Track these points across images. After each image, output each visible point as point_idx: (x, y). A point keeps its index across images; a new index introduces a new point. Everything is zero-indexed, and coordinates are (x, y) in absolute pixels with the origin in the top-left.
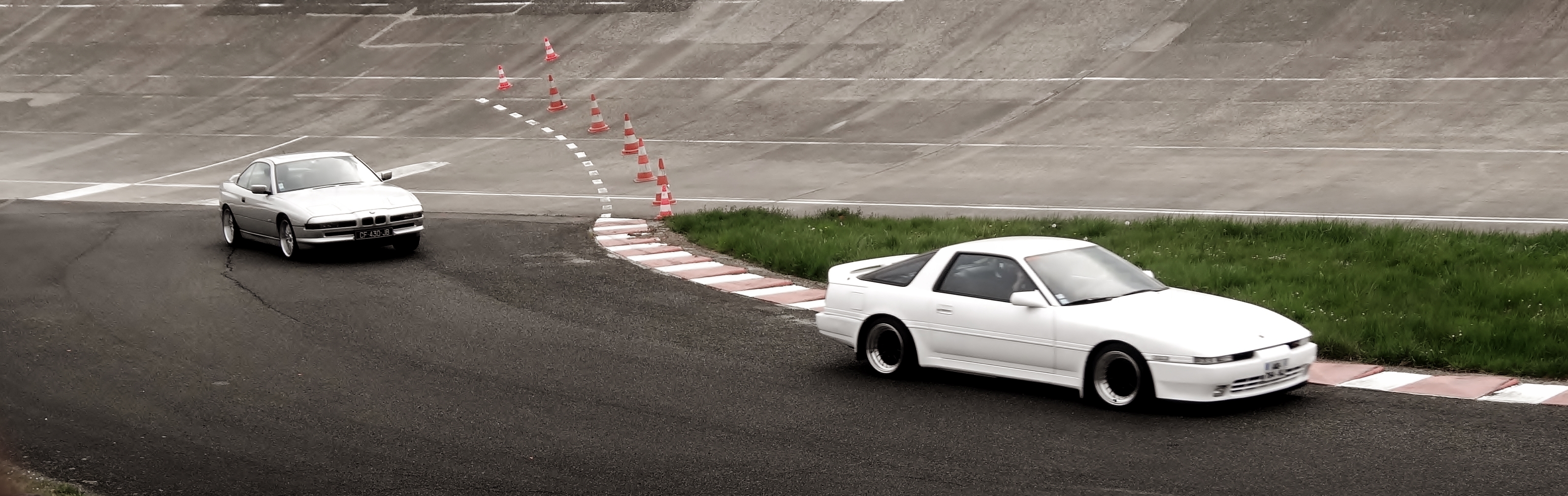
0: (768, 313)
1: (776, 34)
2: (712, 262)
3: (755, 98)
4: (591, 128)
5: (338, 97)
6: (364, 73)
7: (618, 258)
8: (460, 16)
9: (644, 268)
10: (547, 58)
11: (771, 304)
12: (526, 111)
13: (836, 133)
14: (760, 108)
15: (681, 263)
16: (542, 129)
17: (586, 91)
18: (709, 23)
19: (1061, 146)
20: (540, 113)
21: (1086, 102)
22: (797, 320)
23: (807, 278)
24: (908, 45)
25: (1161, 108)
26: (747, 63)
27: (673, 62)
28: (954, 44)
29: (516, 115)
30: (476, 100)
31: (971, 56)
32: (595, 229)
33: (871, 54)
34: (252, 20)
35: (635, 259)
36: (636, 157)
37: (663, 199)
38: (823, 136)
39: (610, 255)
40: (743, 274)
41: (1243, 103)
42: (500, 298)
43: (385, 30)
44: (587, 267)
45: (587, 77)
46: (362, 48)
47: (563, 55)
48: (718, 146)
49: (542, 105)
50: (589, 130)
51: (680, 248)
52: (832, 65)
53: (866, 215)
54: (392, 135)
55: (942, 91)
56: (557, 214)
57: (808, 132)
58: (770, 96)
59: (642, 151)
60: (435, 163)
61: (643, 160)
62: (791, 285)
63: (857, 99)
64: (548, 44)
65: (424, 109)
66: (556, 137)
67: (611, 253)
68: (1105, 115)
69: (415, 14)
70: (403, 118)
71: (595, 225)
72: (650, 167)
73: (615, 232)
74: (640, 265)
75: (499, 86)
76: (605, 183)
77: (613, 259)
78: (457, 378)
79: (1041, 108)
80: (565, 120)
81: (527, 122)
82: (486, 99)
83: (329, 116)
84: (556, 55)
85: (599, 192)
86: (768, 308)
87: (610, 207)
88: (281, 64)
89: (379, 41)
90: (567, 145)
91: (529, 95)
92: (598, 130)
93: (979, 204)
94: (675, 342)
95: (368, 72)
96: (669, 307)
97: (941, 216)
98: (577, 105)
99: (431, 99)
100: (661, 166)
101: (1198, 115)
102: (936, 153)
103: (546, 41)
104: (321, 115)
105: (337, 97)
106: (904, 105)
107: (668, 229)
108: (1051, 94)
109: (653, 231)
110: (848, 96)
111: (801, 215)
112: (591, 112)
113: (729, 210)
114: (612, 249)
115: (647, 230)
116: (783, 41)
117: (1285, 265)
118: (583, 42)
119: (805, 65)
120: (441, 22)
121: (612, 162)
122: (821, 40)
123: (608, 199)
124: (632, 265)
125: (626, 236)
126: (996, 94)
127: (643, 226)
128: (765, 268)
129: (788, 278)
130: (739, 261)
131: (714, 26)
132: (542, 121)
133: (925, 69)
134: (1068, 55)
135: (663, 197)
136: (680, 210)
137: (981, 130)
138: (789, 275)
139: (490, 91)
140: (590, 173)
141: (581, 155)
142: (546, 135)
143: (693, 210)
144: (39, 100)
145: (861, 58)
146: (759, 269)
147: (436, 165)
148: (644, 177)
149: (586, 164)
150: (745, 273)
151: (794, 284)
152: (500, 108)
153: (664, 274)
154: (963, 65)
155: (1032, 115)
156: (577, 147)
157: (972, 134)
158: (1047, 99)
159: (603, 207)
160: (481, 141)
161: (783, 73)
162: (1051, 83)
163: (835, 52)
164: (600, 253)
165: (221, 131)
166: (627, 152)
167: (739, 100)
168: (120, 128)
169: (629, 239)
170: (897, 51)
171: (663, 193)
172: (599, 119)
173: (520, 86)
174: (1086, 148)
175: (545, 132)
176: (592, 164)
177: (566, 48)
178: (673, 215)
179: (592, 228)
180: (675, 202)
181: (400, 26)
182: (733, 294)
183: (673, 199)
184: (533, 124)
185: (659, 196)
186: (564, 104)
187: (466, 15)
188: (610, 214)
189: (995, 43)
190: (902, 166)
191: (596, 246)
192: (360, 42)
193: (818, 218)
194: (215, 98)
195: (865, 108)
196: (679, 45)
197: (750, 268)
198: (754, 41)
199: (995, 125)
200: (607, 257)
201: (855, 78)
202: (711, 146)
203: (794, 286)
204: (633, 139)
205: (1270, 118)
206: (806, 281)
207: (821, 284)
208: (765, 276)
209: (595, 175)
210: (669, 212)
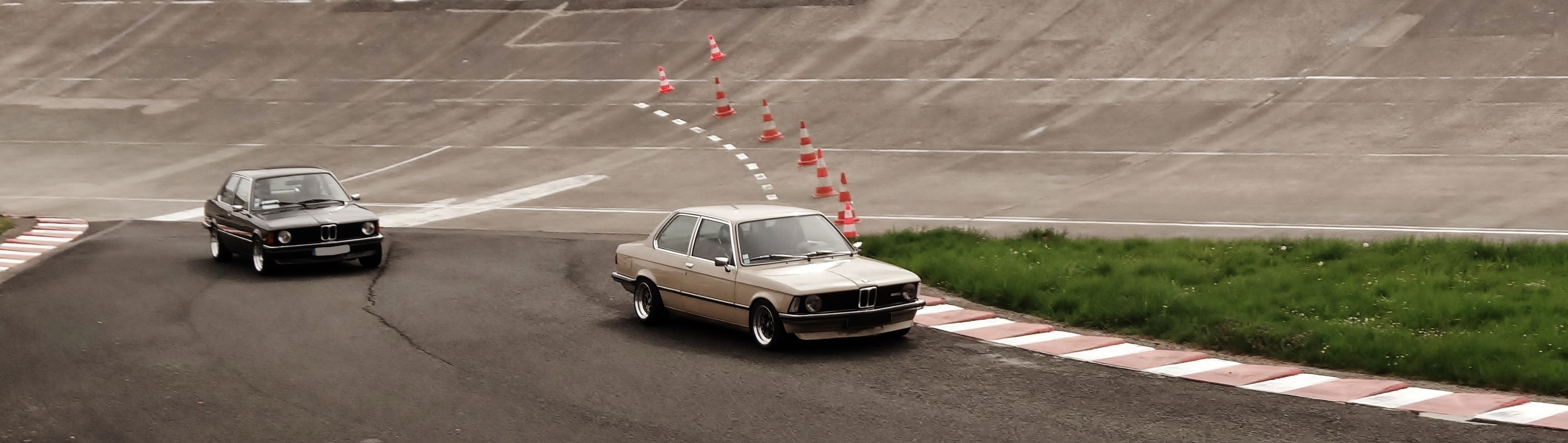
0: (968, 351)
1: (963, 30)
3: (943, 102)
4: (762, 136)
5: (483, 103)
6: (510, 75)
8: (617, 11)
10: (712, 57)
11: (974, 340)
12: (690, 117)
13: (1033, 142)
14: (949, 112)
16: (709, 137)
17: (757, 94)
18: (890, 18)
19: (1284, 154)
20: (705, 120)
21: (1310, 104)
22: (1004, 360)
23: (1011, 310)
24: (1112, 41)
25: (1393, 109)
26: (933, 63)
27: (852, 60)
28: (1161, 39)
29: (679, 122)
30: (636, 105)
31: (1180, 54)
33: (1069, 51)
34: (386, 17)
36: (813, 169)
37: (847, 218)
38: (1020, 143)
40: (940, 306)
41: (1485, 104)
43: (533, 27)
45: (757, 78)
46: (508, 48)
47: (730, 54)
48: (904, 155)
49: (706, 111)
50: (760, 139)
52: (1027, 64)
53: (1072, 235)
54: (543, 145)
55: (1150, 93)
57: (1004, 138)
58: (959, 99)
59: (821, 163)
60: (592, 176)
61: (822, 173)
62: (994, 318)
63: (1057, 101)
64: (713, 42)
65: (578, 115)
66: (724, 146)
68: (1332, 119)
69: (566, 9)
70: (554, 126)
72: (832, 180)
75: (660, 89)
76: (781, 198)
79: (1261, 111)
80: (731, 127)
81: (692, 129)
82: (646, 104)
83: (473, 123)
84: (722, 54)
86: (970, 345)
88: (419, 66)
89: (526, 40)
90: (737, 155)
91: (693, 99)
92: (770, 137)
95: (514, 74)
98: (745, 110)
99: (584, 105)
100: (843, 181)
101: (1436, 118)
102: (1146, 163)
103: (711, 39)
104: (465, 123)
105: (480, 103)
106: (1108, 108)
108: (1271, 95)
110: (1046, 98)
111: (1000, 236)
112: (762, 118)
113: (920, 230)
116: (972, 37)
117: (1544, 292)
118: (751, 40)
119: (997, 64)
120: (596, 18)
121: (787, 175)
122: (1015, 36)
126: (1209, 96)
128: (964, 298)
129: (990, 310)
130: (934, 290)
131: (896, 21)
132: (708, 127)
133: (1130, 68)
134: (1288, 51)
135: (846, 216)
136: (867, 230)
137: (1194, 136)
138: (990, 305)
139: (651, 94)
140: (764, 187)
141: (752, 167)
142: (714, 144)
143: (880, 230)
144: (155, 107)
145: (1058, 55)
146: (959, 299)
147: (593, 178)
148: (823, 192)
149: (759, 177)
151: (998, 316)
152: (661, 113)
154: (1172, 63)
155: (1251, 118)
156: (747, 157)
157: (1185, 141)
158: (1266, 101)
160: (642, 150)
161: (974, 72)
162: (1271, 83)
163: (1030, 49)
165: (354, 141)
166: (803, 164)
167: (926, 104)
168: (244, 137)
170: (1099, 47)
171: (847, 211)
172: (772, 126)
173: (682, 89)
174: (1313, 157)
175: (712, 140)
176: (765, 177)
177: (731, 47)
178: (858, 235)
180: (858, 220)
181: (549, 23)
182: (931, 329)
184: (698, 132)
185: (841, 215)
186: (732, 109)
187: (622, 11)
189: (1205, 39)
190: (1108, 178)
192: (507, 40)
193: (1020, 240)
194: (348, 104)
195: (1065, 112)
196: (858, 42)
197: (948, 298)
198: (941, 37)
199: (1210, 130)
201: (1053, 77)
202: (897, 156)
203: (998, 319)
204: (810, 149)
205: (1516, 121)
206: (1011, 313)
207: (1028, 316)
208: (965, 307)
209: (769, 190)
210: (854, 233)
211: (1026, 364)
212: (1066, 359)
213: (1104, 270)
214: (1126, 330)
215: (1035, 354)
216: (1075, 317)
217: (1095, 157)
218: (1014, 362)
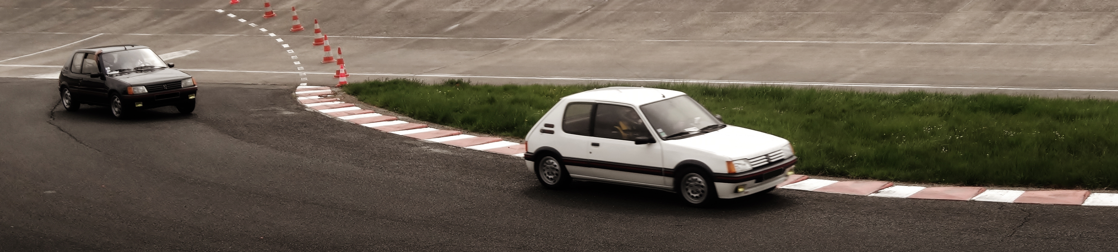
0: (413, 145)
2: (375, 113)
3: (399, 10)
4: (292, 29)
5: (124, 9)
7: (313, 111)
9: (330, 117)
11: (415, 139)
12: (249, 17)
13: (452, 32)
14: (402, 16)
15: (354, 114)
16: (260, 29)
17: (288, 6)
19: (597, 40)
20: (259, 19)
21: (612, 12)
22: (432, 149)
23: (437, 123)
25: (660, 15)
29: (242, 20)
30: (216, 10)
32: (297, 93)
35: (324, 111)
36: (322, 47)
37: (341, 74)
38: (444, 33)
39: (307, 109)
40: (395, 121)
41: (712, 13)
42: (235, 136)
44: (293, 117)
48: (376, 40)
49: (260, 14)
50: (291, 30)
51: (353, 104)
53: (474, 83)
54: (160, 33)
55: (520, 5)
56: (271, 84)
57: (435, 30)
58: (409, 8)
59: (327, 43)
61: (327, 49)
62: (427, 127)
63: (466, 10)
65: (181, 16)
66: (269, 34)
68: (625, 20)
70: (167, 22)
71: (297, 90)
72: (333, 53)
73: (310, 95)
74: (327, 116)
75: (231, 1)
76: (303, 63)
77: (310, 112)
78: (210, 187)
79: (584, 16)
80: (274, 24)
81: (250, 24)
82: (222, 10)
83: (118, 20)
85: (299, 69)
86: (412, 142)
87: (306, 79)
90: (276, 39)
91: (251, 7)
92: (297, 29)
93: (546, 76)
94: (353, 164)
96: (348, 142)
97: (522, 84)
98: (282, 14)
99: (185, 10)
100: (340, 52)
101: (684, 20)
102: (517, 45)
104: (112, 20)
105: (122, 9)
106: (496, 14)
107: (344, 92)
108: (589, 7)
109: (335, 94)
110: (459, 8)
111: (431, 84)
112: (292, 18)
113: (384, 80)
114: (308, 105)
115: (331, 93)
117: (743, 113)
121: (306, 50)
123: (305, 73)
124: (322, 115)
125: (317, 97)
126: (554, 8)
127: (328, 91)
128: (410, 117)
129: (425, 123)
130: (392, 113)
132: (260, 24)
135: (341, 72)
136: (352, 81)
137: (546, 30)
138: (425, 121)
139: (226, 5)
140: (292, 57)
141: (286, 46)
142: (262, 33)
143: (361, 80)
146: (405, 118)
147: (190, 52)
148: (328, 60)
149: (290, 51)
150: (396, 120)
151: (429, 127)
152: (232, 16)
153: (343, 121)
155: (579, 20)
156: (282, 41)
157: (540, 32)
158: (587, 10)
159: (301, 79)
160: (220, 36)
162: (590, 0)
164: (301, 108)
165: (44, 30)
166: (316, 44)
167: (389, 11)
169: (319, 99)
171: (341, 69)
172: (298, 22)
173: (244, 2)
174: (613, 41)
175: (262, 31)
176: (293, 52)
178: (347, 84)
179: (295, 92)
180: (348, 75)
182: (389, 134)
183: (347, 74)
184: (254, 26)
185: (338, 72)
186: (274, 13)
188: (306, 83)
190: (495, 53)
191: (297, 103)
193: (443, 86)
194: (40, 9)
195: (471, 15)
197: (400, 117)
199: (555, 26)
200: (306, 110)
202: (370, 40)
203: (429, 128)
204: (320, 36)
205: (729, 22)
206: (436, 125)
207: (446, 127)
208: (410, 122)
209: (296, 59)
210: (345, 82)
211: (445, 151)
212: (468, 149)
213: (492, 101)
214: (503, 134)
215: (450, 147)
216: (474, 126)
217: (487, 41)
218: (437, 150)
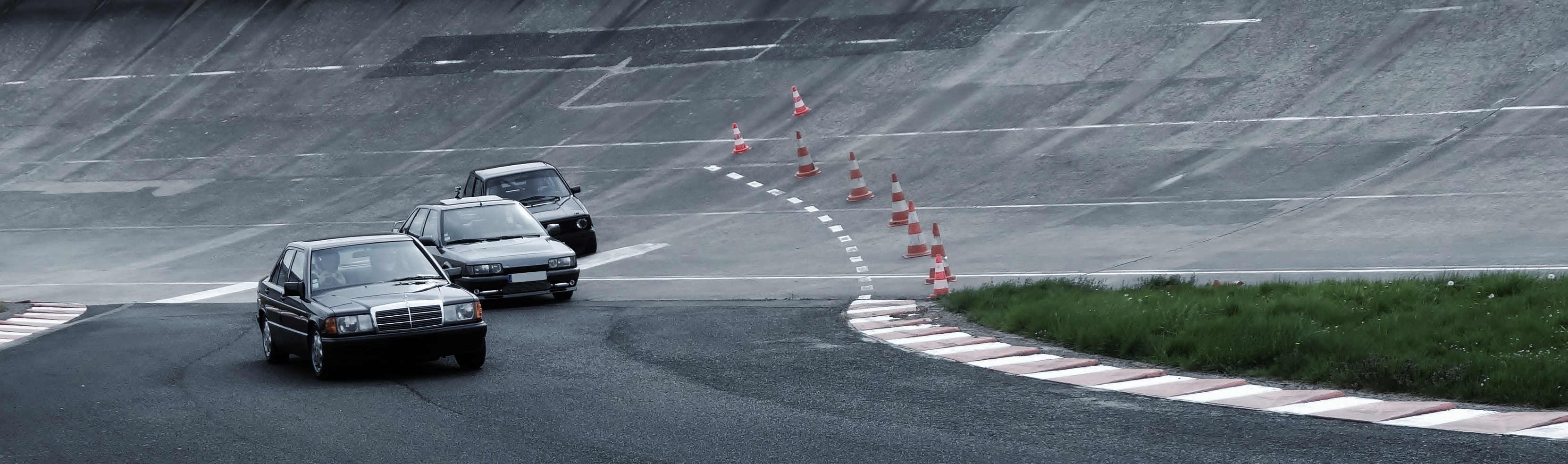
0: (1063, 396)
1: (1091, 71)
2: (997, 343)
3: (1063, 152)
4: (850, 196)
6: (565, 142)
7: (876, 342)
8: (687, 65)
9: (908, 352)
10: (795, 112)
11: (1069, 386)
12: (768, 179)
13: (1164, 192)
14: (1070, 163)
15: (956, 345)
16: (788, 200)
17: (843, 152)
18: (1005, 60)
19: (1468, 193)
20: (786, 181)
21: (1504, 139)
22: (1102, 403)
23: (1119, 357)
24: (1267, 76)
26: (1054, 109)
27: (958, 111)
28: (1327, 72)
29: (755, 185)
30: (705, 168)
31: (1350, 87)
32: (849, 312)
33: (1216, 90)
34: (427, 81)
35: (896, 342)
36: (905, 228)
37: (937, 273)
38: (1149, 194)
39: (865, 340)
40: (1036, 355)
43: (593, 86)
44: (834, 352)
45: (847, 134)
46: (561, 111)
47: (816, 108)
48: (1013, 211)
49: (788, 171)
50: (848, 199)
51: (956, 328)
52: (1165, 107)
53: (1201, 283)
55: (1310, 134)
56: (802, 298)
57: (1133, 188)
58: (1083, 147)
59: (913, 218)
60: (651, 244)
61: (914, 229)
62: (1096, 365)
63: (1199, 146)
64: (796, 94)
65: (639, 181)
66: (805, 208)
67: (866, 337)
69: (630, 65)
70: (612, 194)
71: (850, 308)
72: (923, 237)
73: (874, 315)
74: (902, 349)
75: (735, 150)
76: (866, 260)
77: (870, 343)
79: (1446, 147)
80: (816, 188)
81: (769, 192)
82: (718, 166)
84: (807, 108)
85: (858, 271)
87: (869, 286)
88: (462, 134)
89: (584, 101)
90: (819, 218)
91: (772, 159)
92: (859, 197)
94: (938, 428)
95: (569, 139)
96: (934, 392)
98: (831, 169)
99: (648, 169)
100: (936, 234)
102: (1301, 209)
103: (794, 90)
106: (1259, 152)
107: (942, 309)
108: (1456, 130)
109: (922, 312)
110: (1185, 144)
112: (850, 176)
114: (869, 333)
115: (915, 310)
116: (1101, 78)
118: (841, 91)
119: (1129, 108)
120: (662, 75)
121: (876, 235)
122: (1151, 76)
123: (869, 278)
124: (892, 349)
125: (888, 318)
126: (1381, 134)
127: (911, 306)
128: (1065, 347)
129: (1094, 358)
130: (1032, 341)
131: (1010, 64)
132: (788, 190)
133: (1288, 106)
134: (1480, 80)
135: (937, 271)
136: (958, 287)
137: (1359, 180)
138: (1095, 354)
139: (724, 156)
140: (848, 249)
141: (836, 229)
142: (793, 207)
143: (976, 286)
146: (1056, 348)
147: (653, 247)
148: (916, 251)
149: (843, 239)
150: (1038, 354)
151: (1101, 363)
152: (735, 176)
153: (933, 358)
154: (1335, 102)
155: (1432, 156)
156: (831, 219)
157: (1350, 184)
158: (1453, 136)
159: (860, 287)
160: (711, 216)
161: (1103, 117)
162: (1458, 116)
163: (1169, 89)
164: (855, 337)
166: (895, 223)
167: (1043, 155)
169: (891, 321)
170: (1251, 84)
171: (938, 266)
172: (861, 183)
173: (760, 149)
175: (792, 203)
176: (850, 239)
177: (820, 99)
178: (949, 292)
179: (846, 311)
180: (952, 277)
181: (610, 81)
182: (1020, 377)
184: (776, 195)
185: (933, 272)
186: (816, 169)
187: (693, 64)
188: (870, 295)
189: (1379, 70)
190: (1254, 227)
191: (849, 330)
192: (560, 102)
193: (1138, 289)
195: (1209, 157)
196: (965, 90)
197: (1046, 348)
198: (1063, 81)
200: (862, 341)
201: (1195, 120)
202: (1005, 212)
203: (1101, 367)
204: (903, 206)
206: (1117, 361)
207: (1137, 363)
208: (1064, 356)
209: (854, 252)
210: (946, 290)
212: (1175, 401)
213: (1232, 311)
214: (1250, 371)
215: (1138, 397)
216: (1192, 360)
217: (1237, 206)
